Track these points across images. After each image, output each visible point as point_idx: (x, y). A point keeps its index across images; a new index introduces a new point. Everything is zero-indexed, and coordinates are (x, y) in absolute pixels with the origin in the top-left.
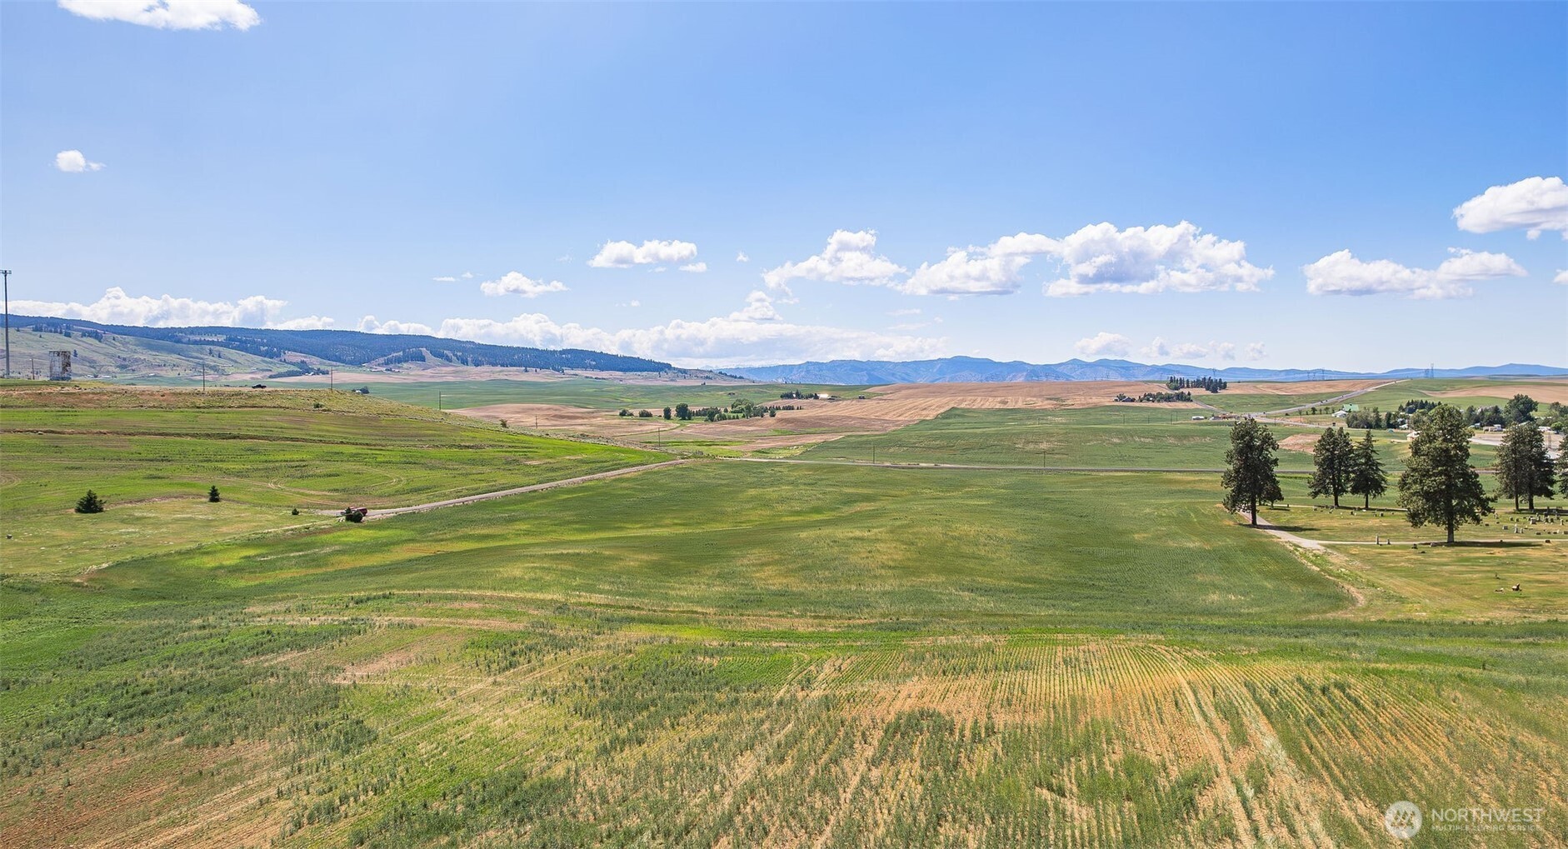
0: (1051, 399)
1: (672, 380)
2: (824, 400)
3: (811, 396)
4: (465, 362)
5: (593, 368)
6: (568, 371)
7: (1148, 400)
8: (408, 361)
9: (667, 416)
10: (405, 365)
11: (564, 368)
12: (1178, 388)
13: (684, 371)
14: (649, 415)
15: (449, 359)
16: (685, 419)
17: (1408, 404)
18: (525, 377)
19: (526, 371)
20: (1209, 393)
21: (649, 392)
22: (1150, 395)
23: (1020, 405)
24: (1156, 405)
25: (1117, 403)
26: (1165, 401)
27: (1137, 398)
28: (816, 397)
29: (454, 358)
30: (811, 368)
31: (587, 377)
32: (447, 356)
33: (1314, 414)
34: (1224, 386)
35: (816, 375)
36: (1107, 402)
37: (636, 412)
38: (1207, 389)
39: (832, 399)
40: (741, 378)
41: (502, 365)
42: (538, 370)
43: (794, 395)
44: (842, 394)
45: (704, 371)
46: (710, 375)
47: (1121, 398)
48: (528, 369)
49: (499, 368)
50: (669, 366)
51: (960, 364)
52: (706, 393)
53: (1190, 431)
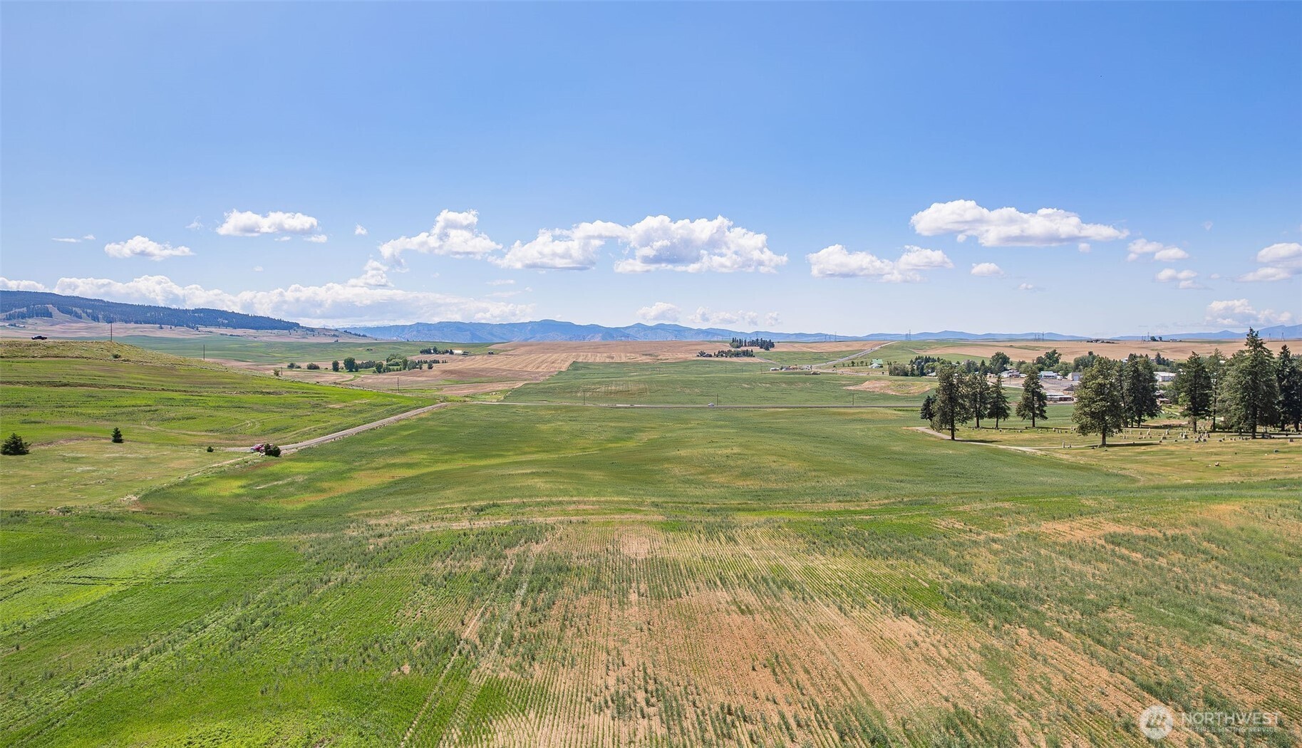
0: (646, 355)
1: (304, 338)
2: (459, 355)
3: (447, 352)
4: (96, 319)
5: (227, 326)
6: (202, 328)
7: (722, 356)
8: (33, 317)
9: (336, 368)
10: (30, 321)
11: (199, 326)
12: (740, 347)
13: (312, 330)
14: (316, 368)
15: (80, 317)
16: (352, 371)
17: (916, 359)
18: (160, 334)
19: (162, 328)
20: (763, 350)
21: (291, 347)
22: (723, 352)
23: (624, 360)
24: (728, 359)
25: (699, 358)
26: (735, 356)
27: (713, 355)
28: (452, 353)
29: (84, 315)
30: (420, 328)
31: (221, 334)
32: (76, 313)
33: (853, 366)
34: (772, 345)
35: (426, 334)
36: (692, 357)
37: (304, 365)
38: (761, 348)
39: (465, 354)
40: (364, 336)
41: (136, 322)
42: (173, 327)
43: (432, 351)
44: (471, 350)
45: (331, 330)
46: (336, 333)
47: (702, 354)
48: (163, 326)
49: (132, 325)
50: (297, 325)
51: (548, 326)
52: (347, 349)
53: (775, 379)
